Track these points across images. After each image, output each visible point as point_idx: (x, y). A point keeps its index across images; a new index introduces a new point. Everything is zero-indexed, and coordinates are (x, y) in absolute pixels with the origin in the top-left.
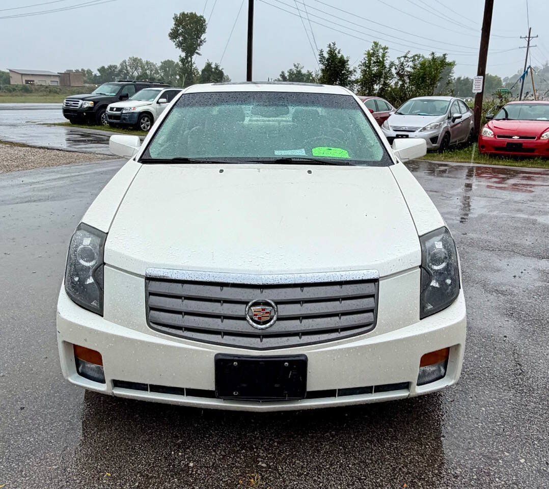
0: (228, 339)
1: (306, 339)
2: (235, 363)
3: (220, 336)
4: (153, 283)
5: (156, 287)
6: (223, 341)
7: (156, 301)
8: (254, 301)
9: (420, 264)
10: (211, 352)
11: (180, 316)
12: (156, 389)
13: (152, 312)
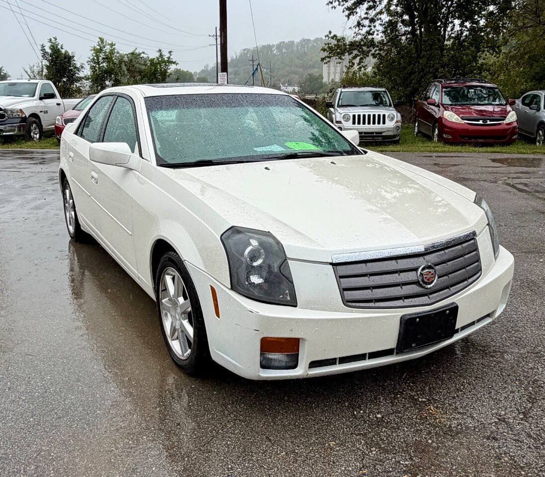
0: (408, 302)
1: (453, 289)
2: (418, 319)
3: (401, 301)
4: (339, 268)
5: (343, 270)
6: (405, 304)
7: (347, 283)
8: (422, 267)
9: (487, 222)
10: (397, 315)
11: (369, 291)
12: (343, 360)
13: (345, 292)
